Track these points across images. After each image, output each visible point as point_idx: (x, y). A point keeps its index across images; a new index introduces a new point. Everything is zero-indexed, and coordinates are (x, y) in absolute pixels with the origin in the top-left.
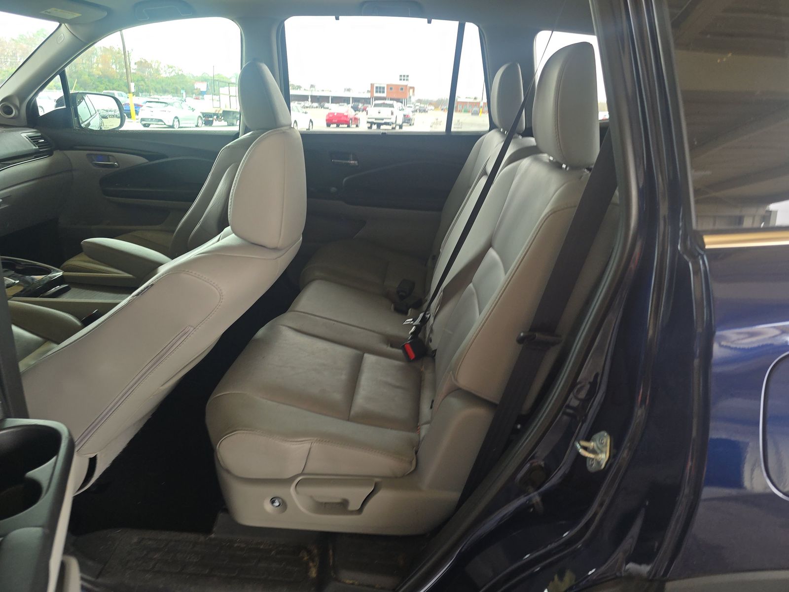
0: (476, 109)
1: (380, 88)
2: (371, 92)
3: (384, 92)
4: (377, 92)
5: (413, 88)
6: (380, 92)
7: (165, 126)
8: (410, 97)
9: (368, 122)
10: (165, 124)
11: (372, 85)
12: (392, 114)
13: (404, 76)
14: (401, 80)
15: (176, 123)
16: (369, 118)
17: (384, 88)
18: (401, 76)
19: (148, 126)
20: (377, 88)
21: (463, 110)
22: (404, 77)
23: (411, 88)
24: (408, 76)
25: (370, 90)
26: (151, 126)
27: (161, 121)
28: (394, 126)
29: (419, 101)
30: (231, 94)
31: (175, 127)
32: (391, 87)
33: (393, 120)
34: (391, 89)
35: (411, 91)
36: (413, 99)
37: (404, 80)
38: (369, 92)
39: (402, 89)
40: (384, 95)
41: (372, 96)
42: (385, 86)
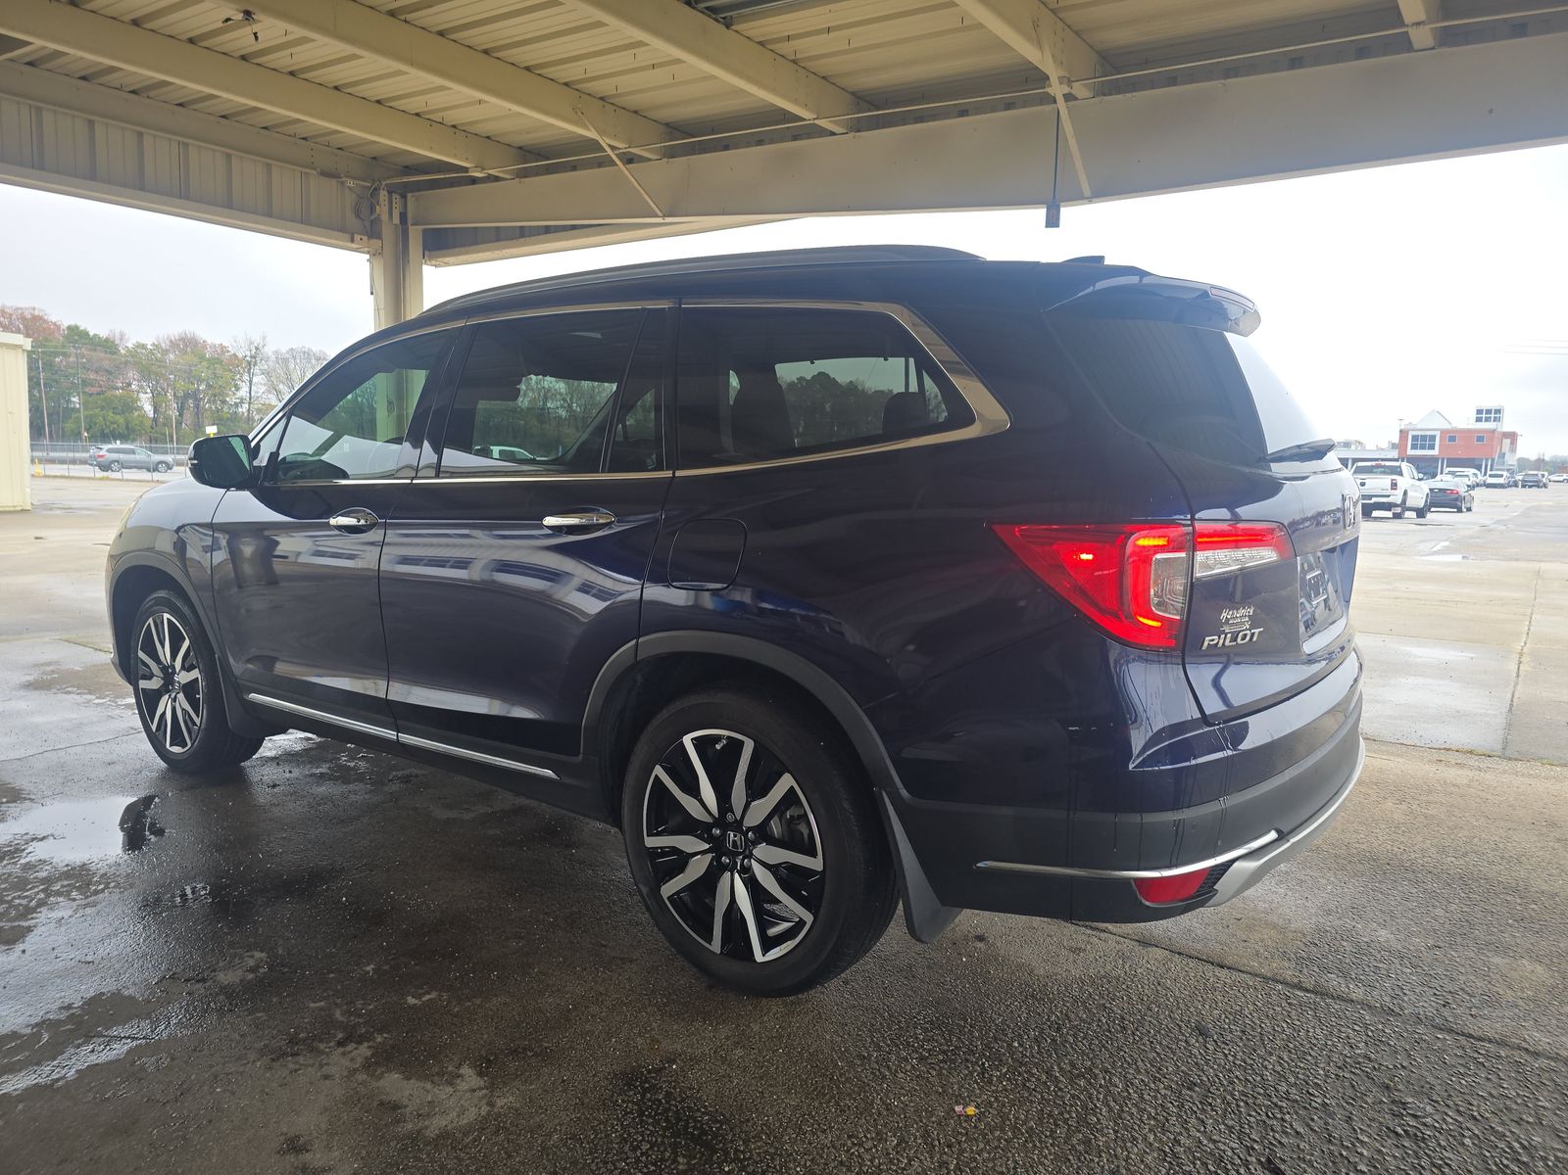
1: (1424, 438)
2: (1400, 446)
3: (1432, 447)
4: (1414, 447)
5: (1512, 437)
6: (1423, 447)
8: (1502, 455)
11: (1403, 433)
12: (1394, 486)
13: (1489, 411)
14: (1479, 420)
17: (1433, 438)
18: (1479, 412)
20: (1415, 438)
22: (1489, 414)
23: (1506, 435)
24: (1498, 411)
25: (1397, 442)
28: (1399, 510)
29: (1523, 464)
32: (1451, 436)
34: (1452, 439)
35: (1507, 442)
36: (1511, 460)
37: (1487, 420)
38: (1394, 446)
39: (1480, 439)
40: (1435, 452)
41: (1404, 456)
42: (1438, 434)
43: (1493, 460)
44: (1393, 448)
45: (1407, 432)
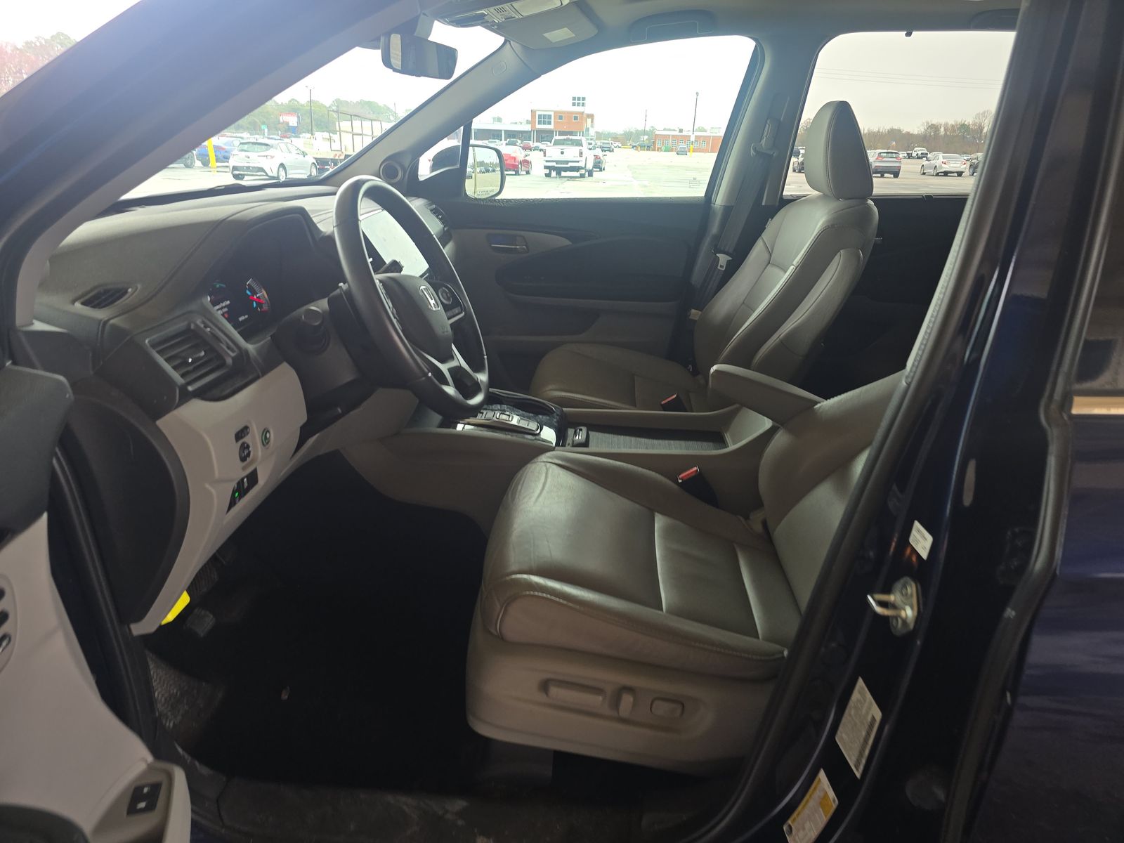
0: (682, 145)
1: (545, 116)
2: (531, 122)
3: (550, 123)
4: (540, 123)
5: (591, 116)
6: (545, 123)
7: (267, 177)
8: (588, 130)
9: (546, 167)
10: (267, 175)
11: (533, 112)
12: (581, 154)
13: (579, 99)
14: (574, 104)
15: (282, 173)
16: (547, 161)
17: (550, 117)
18: (574, 99)
19: (242, 179)
20: (540, 116)
21: (663, 148)
22: (579, 101)
23: (588, 116)
24: (584, 99)
25: (530, 119)
26: (246, 178)
27: (261, 170)
29: (599, 135)
30: (355, 131)
31: (281, 178)
32: (560, 116)
33: (581, 164)
34: (561, 118)
35: (589, 120)
36: (592, 132)
37: (578, 104)
38: (528, 122)
39: (576, 118)
40: (551, 127)
41: (533, 129)
42: (552, 114)
43: (583, 133)
44: (527, 123)
45: (535, 112)
